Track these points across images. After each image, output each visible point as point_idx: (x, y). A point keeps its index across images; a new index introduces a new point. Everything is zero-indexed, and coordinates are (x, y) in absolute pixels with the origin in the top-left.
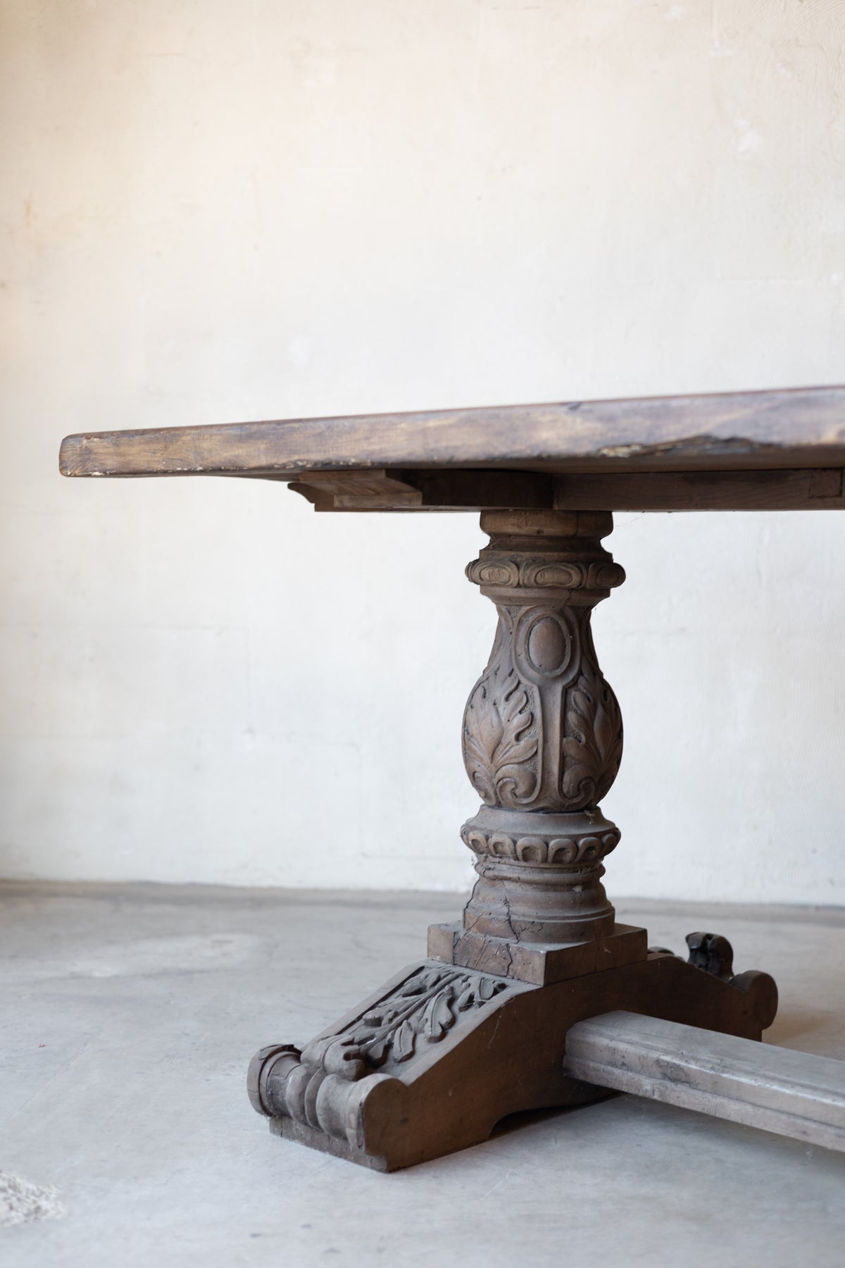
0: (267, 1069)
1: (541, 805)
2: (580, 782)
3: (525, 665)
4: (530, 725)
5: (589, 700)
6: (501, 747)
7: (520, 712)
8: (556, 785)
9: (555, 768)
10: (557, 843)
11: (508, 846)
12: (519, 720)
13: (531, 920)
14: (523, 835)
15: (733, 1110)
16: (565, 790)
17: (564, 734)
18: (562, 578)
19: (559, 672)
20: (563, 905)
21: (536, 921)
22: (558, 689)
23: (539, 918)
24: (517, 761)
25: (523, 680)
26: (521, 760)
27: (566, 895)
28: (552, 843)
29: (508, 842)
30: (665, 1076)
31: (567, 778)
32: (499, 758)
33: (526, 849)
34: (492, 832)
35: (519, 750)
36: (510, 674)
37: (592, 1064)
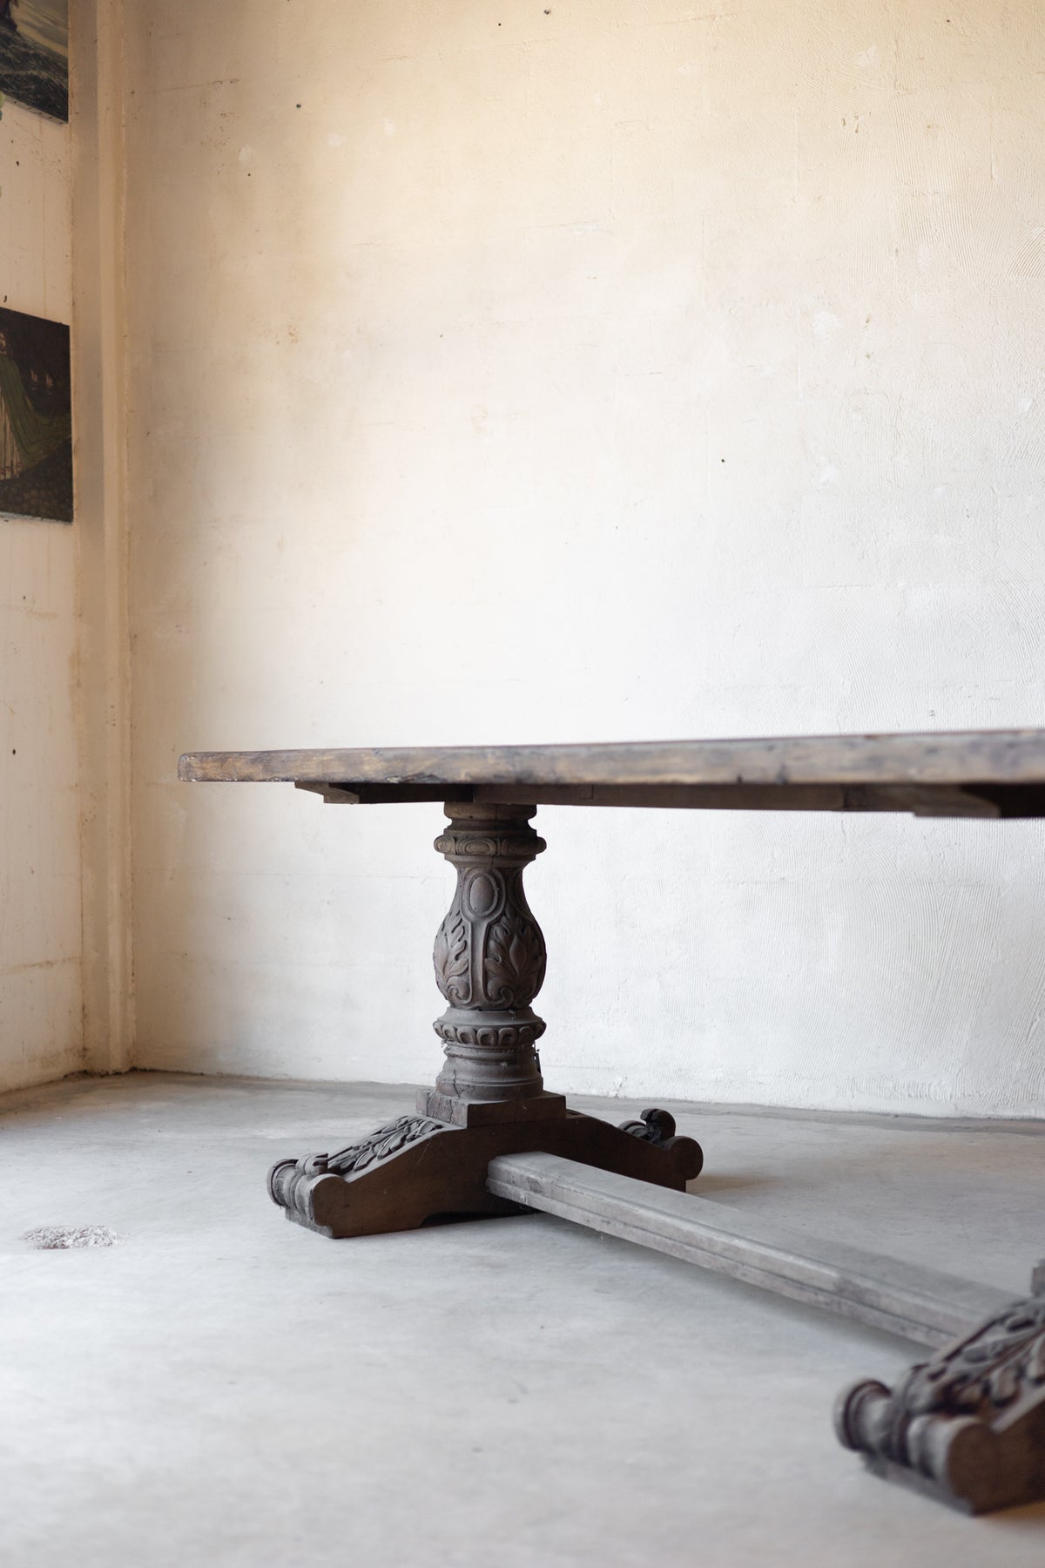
0: (276, 1174)
1: (476, 1005)
2: (500, 989)
3: (466, 908)
4: (465, 949)
5: (507, 932)
6: (448, 964)
7: (459, 941)
8: (482, 991)
9: (480, 979)
10: (483, 1031)
11: (452, 1033)
12: (458, 946)
13: (467, 1083)
14: (461, 1025)
15: (559, 1209)
16: (490, 995)
17: (486, 955)
18: (483, 848)
19: (487, 913)
20: (490, 1074)
21: (471, 1084)
22: (485, 924)
23: (473, 1082)
24: (456, 974)
25: (464, 919)
26: (459, 973)
27: (493, 1068)
28: (480, 1031)
29: (452, 1030)
30: (531, 1189)
31: (489, 987)
32: (447, 972)
33: (462, 1035)
34: (445, 1023)
35: (457, 966)
36: (457, 915)
37: (499, 1183)
